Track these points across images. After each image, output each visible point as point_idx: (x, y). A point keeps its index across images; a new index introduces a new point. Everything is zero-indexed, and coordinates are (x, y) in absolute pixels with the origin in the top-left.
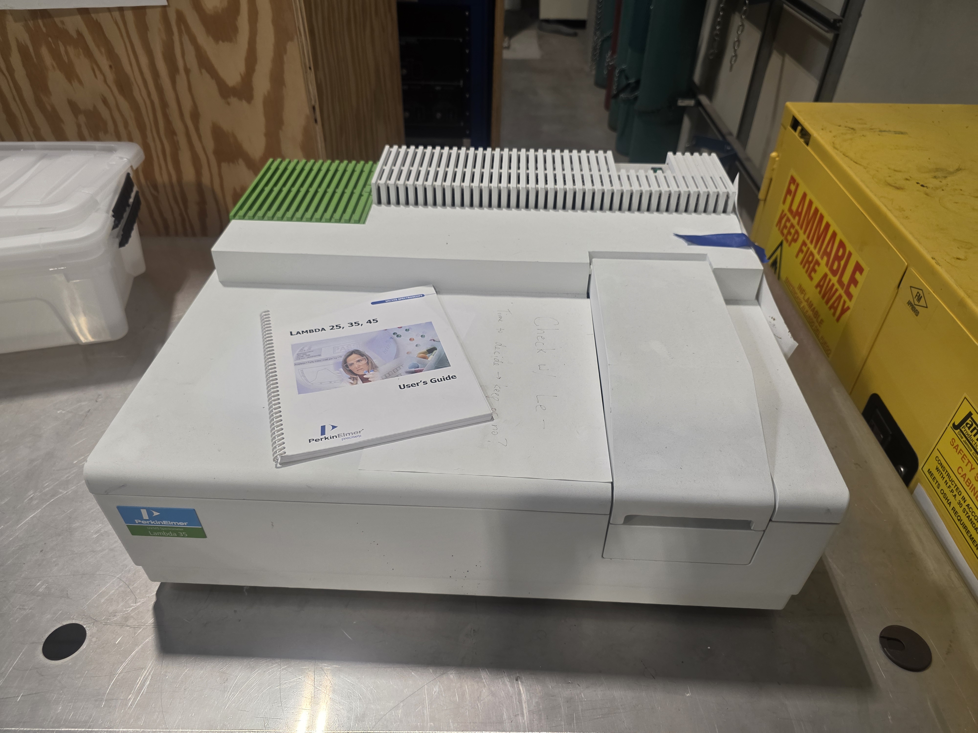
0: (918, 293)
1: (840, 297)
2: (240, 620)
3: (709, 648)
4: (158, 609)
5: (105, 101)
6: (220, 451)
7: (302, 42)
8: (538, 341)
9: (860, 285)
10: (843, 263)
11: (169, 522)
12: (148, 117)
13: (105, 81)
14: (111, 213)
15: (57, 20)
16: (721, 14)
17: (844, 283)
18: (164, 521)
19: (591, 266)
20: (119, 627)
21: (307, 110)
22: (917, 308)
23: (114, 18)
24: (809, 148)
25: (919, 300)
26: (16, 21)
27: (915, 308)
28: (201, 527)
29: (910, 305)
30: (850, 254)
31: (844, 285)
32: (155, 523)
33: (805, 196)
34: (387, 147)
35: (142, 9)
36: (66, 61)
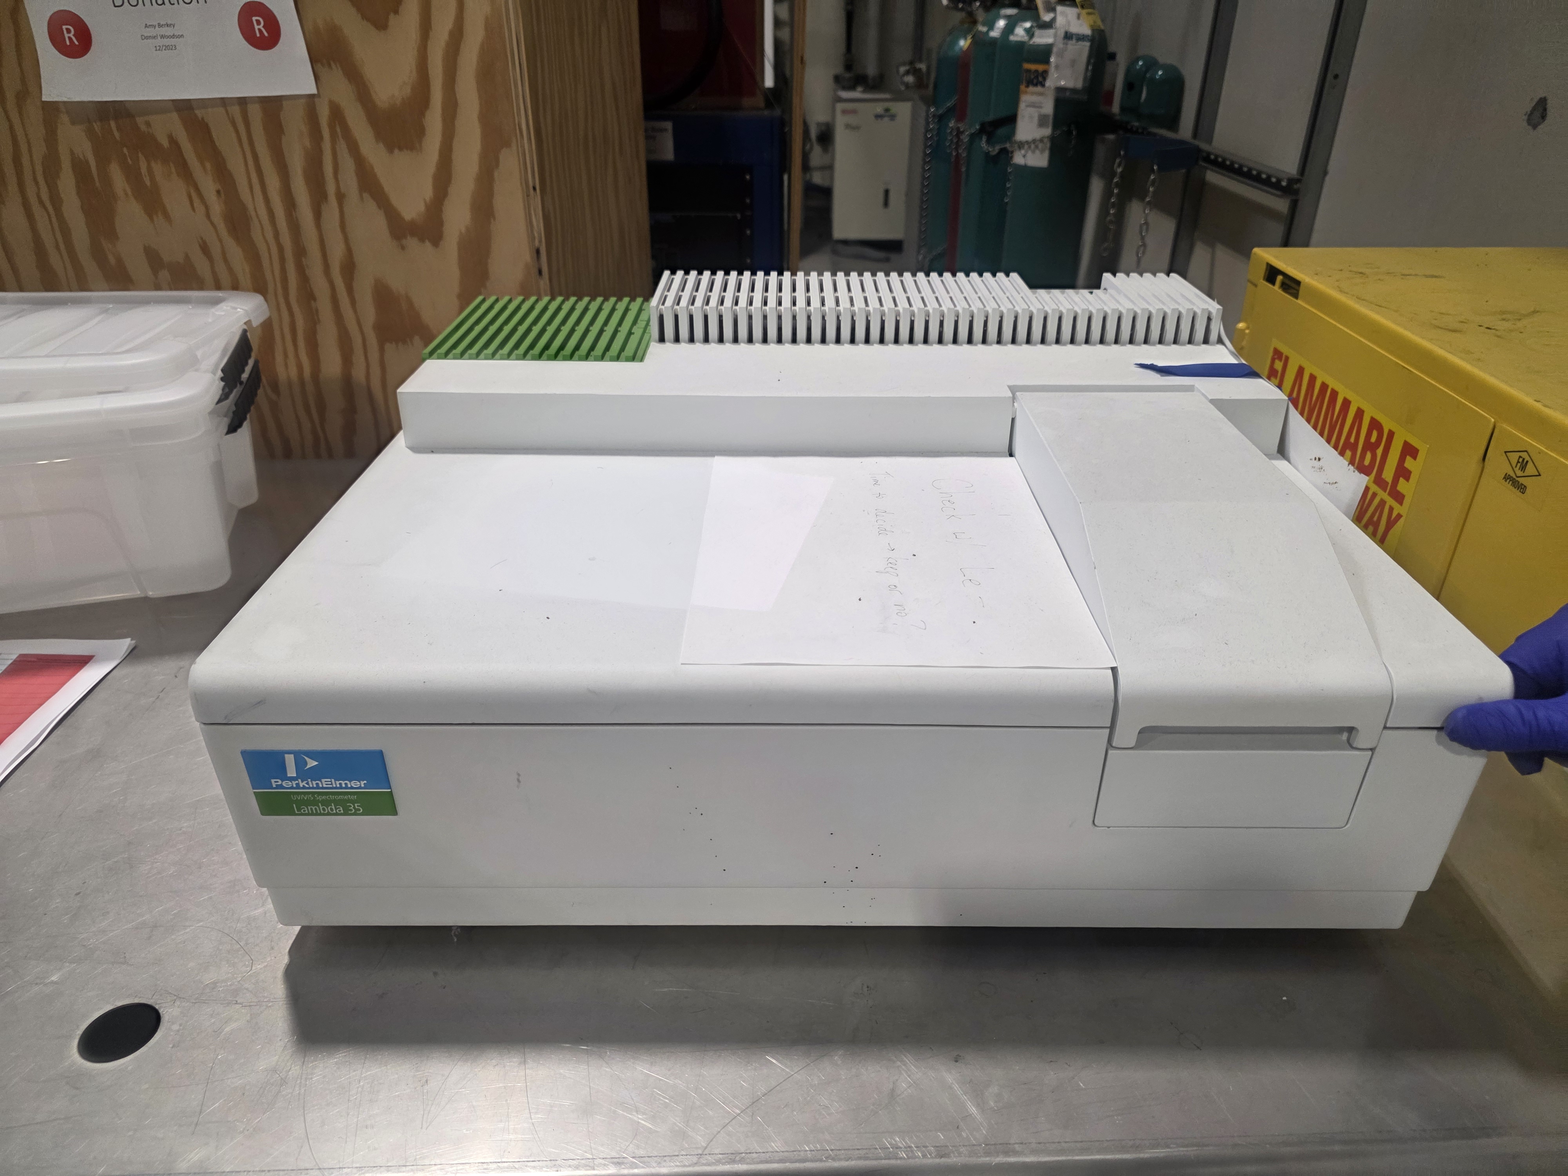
0: (1520, 457)
1: (1383, 503)
2: (445, 986)
3: (1285, 998)
4: (292, 975)
5: (205, 249)
6: (431, 645)
7: (523, 146)
8: (944, 506)
9: (1414, 478)
10: (1379, 452)
11: (333, 780)
12: (273, 272)
13: (208, 216)
14: (220, 374)
15: (140, 120)
16: (1116, 191)
17: (1387, 480)
18: (323, 780)
19: (1015, 404)
20: (222, 1006)
21: (527, 256)
22: (1521, 480)
23: (230, 116)
24: (1299, 302)
25: (1523, 468)
26: (73, 123)
27: (1519, 482)
28: (390, 790)
29: (1508, 480)
30: (1391, 434)
31: (1388, 483)
32: (307, 786)
33: (1301, 370)
34: (667, 273)
35: (276, 100)
36: (148, 183)
